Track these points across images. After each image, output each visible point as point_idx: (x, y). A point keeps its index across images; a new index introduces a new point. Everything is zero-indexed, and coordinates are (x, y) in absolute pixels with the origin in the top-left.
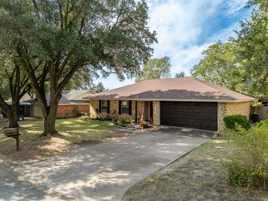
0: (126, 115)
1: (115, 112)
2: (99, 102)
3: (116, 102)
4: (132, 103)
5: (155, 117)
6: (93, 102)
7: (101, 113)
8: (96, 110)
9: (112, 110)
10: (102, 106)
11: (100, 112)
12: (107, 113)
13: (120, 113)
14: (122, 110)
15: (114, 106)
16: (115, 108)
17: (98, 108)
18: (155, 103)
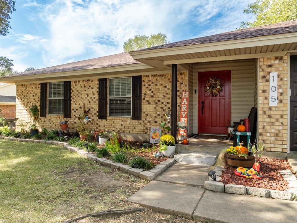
0: (123, 121)
1: (86, 112)
2: (41, 89)
3: (91, 84)
4: (143, 83)
5: (268, 120)
6: (24, 88)
7: (45, 117)
8: (31, 110)
9: (77, 106)
10: (48, 98)
11: (44, 115)
12: (61, 116)
13: (102, 115)
14: (108, 106)
15: (84, 96)
16: (86, 102)
17: (38, 105)
18: (270, 66)
